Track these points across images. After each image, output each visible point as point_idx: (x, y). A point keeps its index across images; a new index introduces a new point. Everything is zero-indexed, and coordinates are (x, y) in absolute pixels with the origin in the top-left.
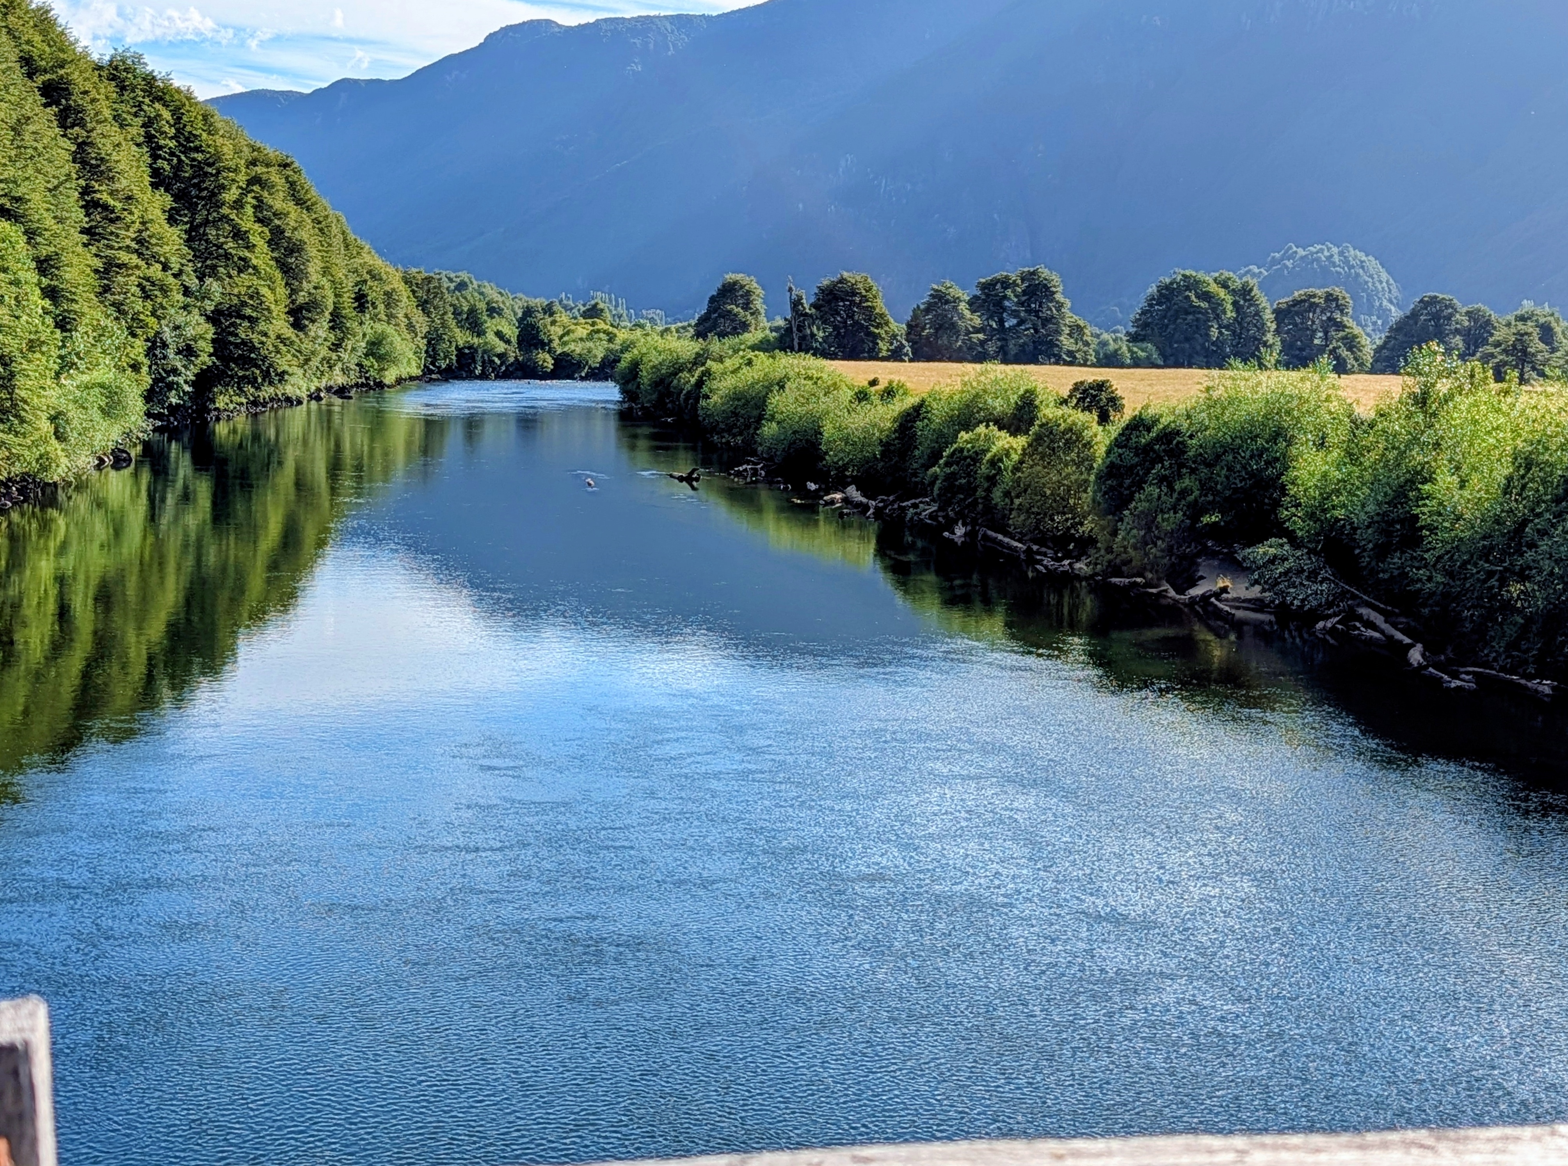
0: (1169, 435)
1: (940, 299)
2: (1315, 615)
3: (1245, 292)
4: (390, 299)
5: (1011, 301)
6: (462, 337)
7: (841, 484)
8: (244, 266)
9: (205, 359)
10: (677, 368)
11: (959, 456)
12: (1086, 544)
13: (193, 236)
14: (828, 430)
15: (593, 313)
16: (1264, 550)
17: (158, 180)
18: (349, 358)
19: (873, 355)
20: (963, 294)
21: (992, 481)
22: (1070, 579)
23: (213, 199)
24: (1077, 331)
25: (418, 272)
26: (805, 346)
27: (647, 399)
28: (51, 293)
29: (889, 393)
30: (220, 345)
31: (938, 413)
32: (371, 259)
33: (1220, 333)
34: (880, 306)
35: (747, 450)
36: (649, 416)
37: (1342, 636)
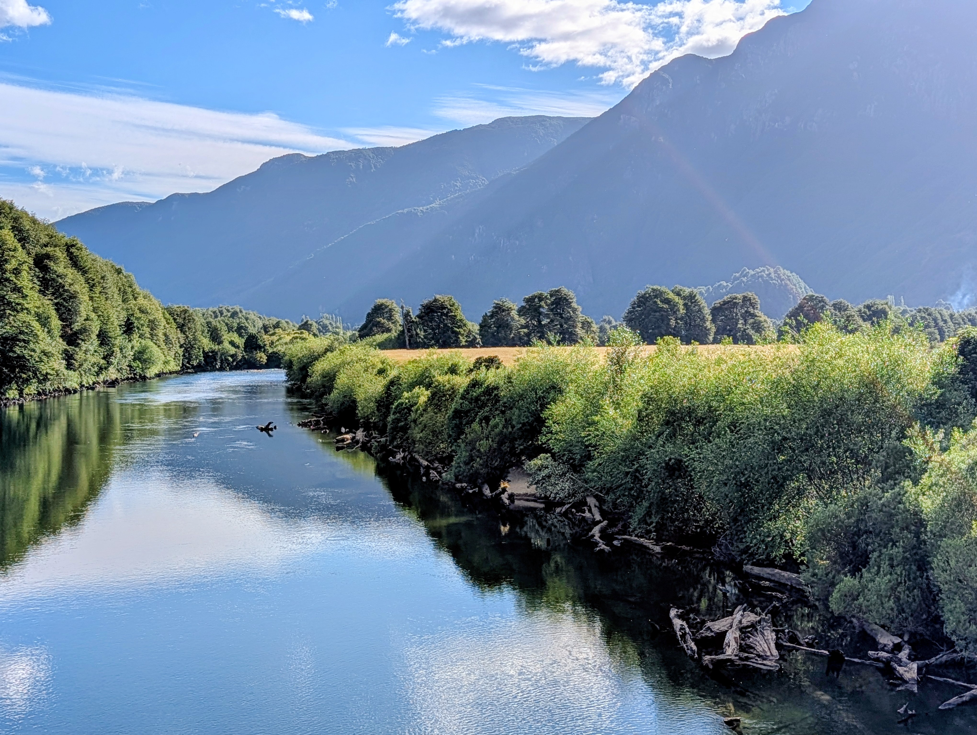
5: (544, 308)
6: (207, 345)
11: (401, 408)
14: (360, 394)
16: (537, 462)
18: (120, 362)
19: (458, 345)
20: (514, 305)
24: (586, 325)
31: (405, 380)
33: (677, 323)
34: (460, 314)
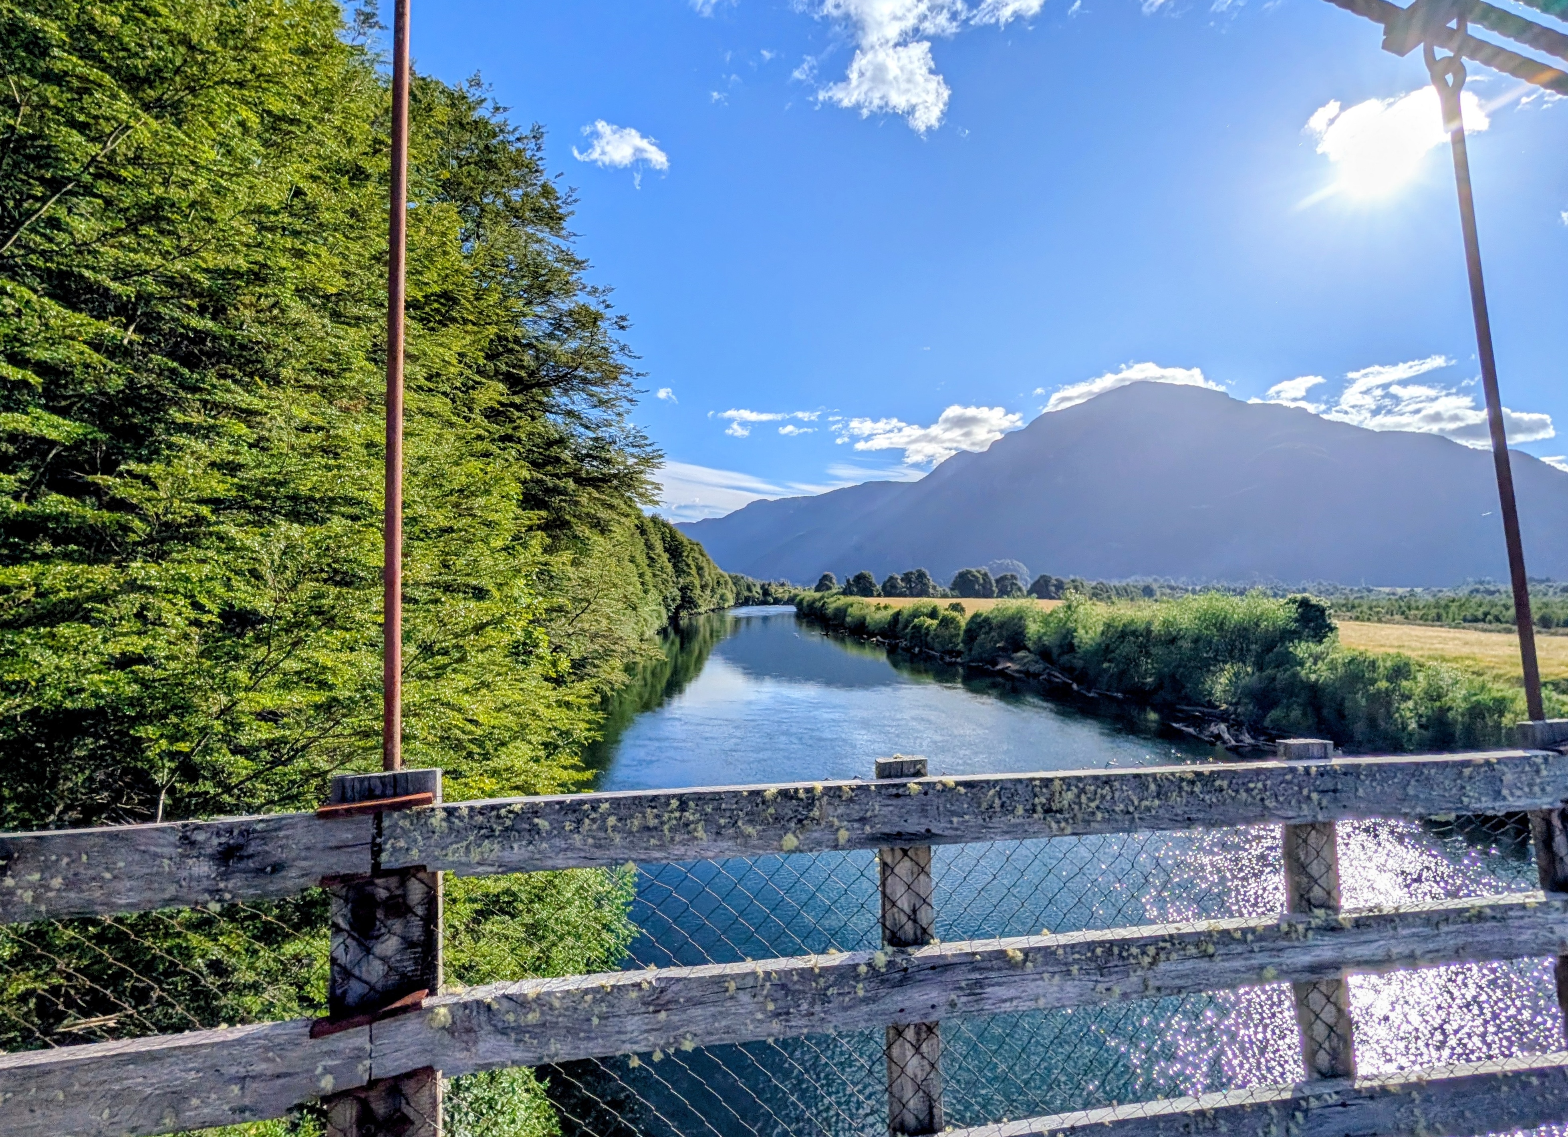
0: (987, 620)
1: (891, 578)
2: (1039, 674)
3: (985, 575)
4: (726, 583)
5: (914, 578)
6: (746, 594)
7: (875, 635)
8: (689, 574)
9: (678, 602)
10: (814, 601)
11: (914, 627)
12: (959, 654)
13: (675, 566)
14: (868, 619)
15: (783, 585)
16: (1021, 654)
17: (666, 550)
18: (714, 600)
19: (872, 596)
20: (899, 577)
21: (927, 634)
22: (956, 663)
23: (681, 555)
24: (934, 588)
25: (733, 574)
26: (851, 593)
27: (806, 610)
28: (642, 584)
29: (886, 607)
30: (683, 598)
31: (906, 613)
32: (720, 571)
34: (874, 581)
35: (842, 625)
36: (806, 616)
37: (1049, 681)
